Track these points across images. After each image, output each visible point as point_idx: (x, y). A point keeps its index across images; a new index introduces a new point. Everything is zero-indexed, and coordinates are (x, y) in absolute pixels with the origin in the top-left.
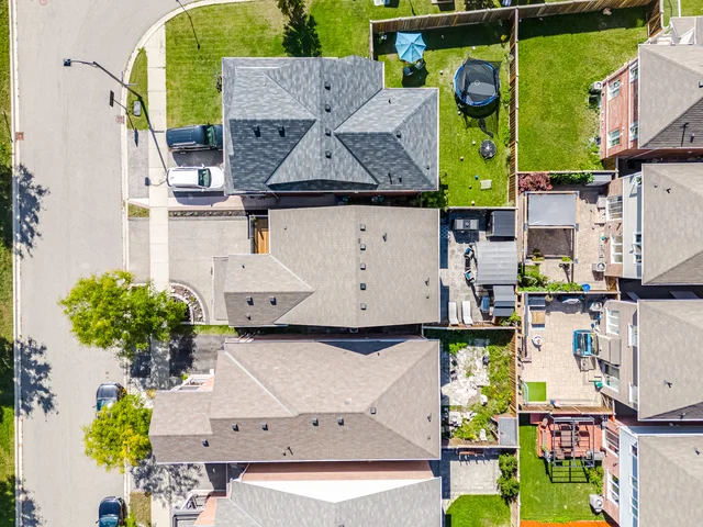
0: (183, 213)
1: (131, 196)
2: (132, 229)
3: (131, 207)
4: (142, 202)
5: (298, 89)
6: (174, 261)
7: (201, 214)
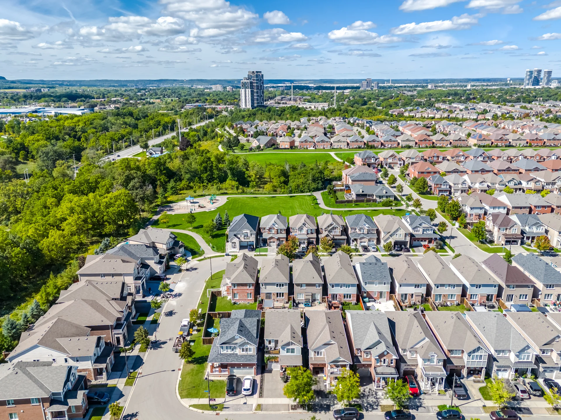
0: (260, 393)
1: (251, 410)
2: (266, 410)
3: (256, 410)
4: (254, 406)
5: (229, 325)
6: (279, 396)
7: (261, 388)
